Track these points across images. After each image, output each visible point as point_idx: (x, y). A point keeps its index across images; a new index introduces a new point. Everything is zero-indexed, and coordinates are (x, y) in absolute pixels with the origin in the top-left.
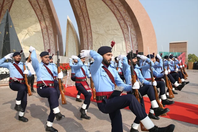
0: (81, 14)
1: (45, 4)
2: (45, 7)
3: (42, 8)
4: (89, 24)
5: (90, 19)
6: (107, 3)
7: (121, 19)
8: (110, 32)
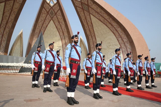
0: (90, 34)
1: (66, 28)
2: (66, 30)
3: (63, 31)
4: (95, 41)
5: (96, 38)
6: (108, 26)
7: (119, 37)
8: (111, 47)
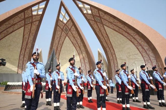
0: (107, 46)
1: (81, 43)
4: (114, 53)
5: (114, 49)
6: (125, 35)
7: (138, 45)
8: (131, 57)
